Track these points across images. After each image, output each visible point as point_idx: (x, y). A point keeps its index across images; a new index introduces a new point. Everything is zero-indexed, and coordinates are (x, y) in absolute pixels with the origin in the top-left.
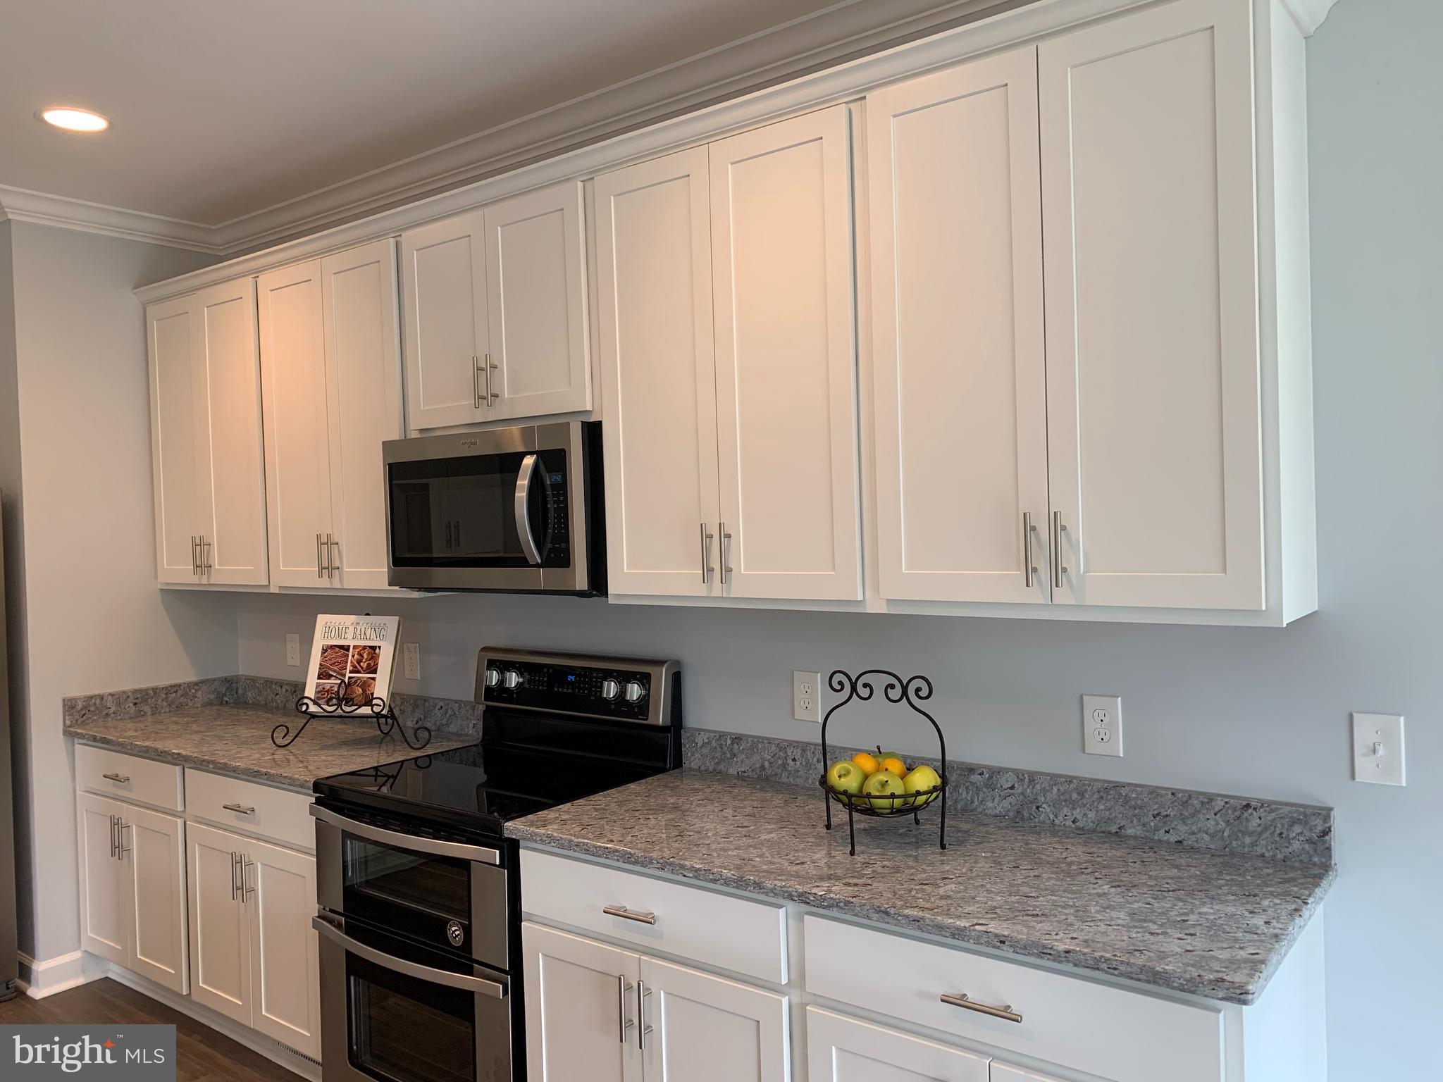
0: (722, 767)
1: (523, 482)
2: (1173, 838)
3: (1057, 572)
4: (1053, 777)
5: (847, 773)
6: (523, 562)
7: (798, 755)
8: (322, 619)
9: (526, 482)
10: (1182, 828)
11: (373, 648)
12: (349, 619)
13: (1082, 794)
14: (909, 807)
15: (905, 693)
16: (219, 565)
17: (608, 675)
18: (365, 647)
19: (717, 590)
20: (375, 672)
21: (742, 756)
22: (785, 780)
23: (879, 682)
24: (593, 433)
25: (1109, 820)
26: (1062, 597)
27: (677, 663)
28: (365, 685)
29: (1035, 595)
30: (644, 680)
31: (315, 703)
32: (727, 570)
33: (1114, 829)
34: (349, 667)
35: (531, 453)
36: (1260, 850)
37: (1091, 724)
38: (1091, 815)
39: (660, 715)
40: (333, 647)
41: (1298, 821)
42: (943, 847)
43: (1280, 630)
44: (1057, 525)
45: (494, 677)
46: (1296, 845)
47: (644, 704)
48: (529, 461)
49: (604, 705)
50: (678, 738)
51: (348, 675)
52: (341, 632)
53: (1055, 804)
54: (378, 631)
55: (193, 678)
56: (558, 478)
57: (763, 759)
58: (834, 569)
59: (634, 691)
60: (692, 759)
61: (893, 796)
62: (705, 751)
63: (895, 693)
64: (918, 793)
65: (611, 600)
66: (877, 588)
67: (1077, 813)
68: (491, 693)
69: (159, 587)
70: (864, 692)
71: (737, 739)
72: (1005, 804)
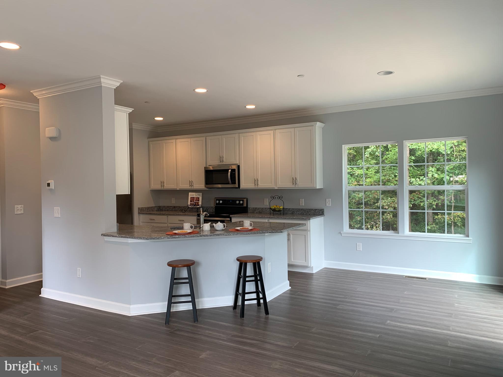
0: (254, 212)
1: (229, 173)
2: (309, 214)
3: (296, 184)
4: (296, 209)
5: (273, 207)
6: (228, 184)
7: (265, 209)
8: (190, 193)
9: (230, 173)
10: (310, 213)
11: (198, 197)
12: (194, 193)
13: (299, 210)
14: (280, 211)
15: (280, 198)
16: (166, 185)
17: (237, 200)
18: (197, 197)
19: (256, 187)
20: (199, 201)
21: (256, 210)
22: (263, 213)
23: (277, 197)
24: (239, 167)
25: (302, 213)
26: (296, 186)
27: (247, 198)
28: (198, 203)
29: (294, 186)
30: (243, 201)
31: (190, 206)
32: (258, 184)
33: (303, 214)
34: (195, 200)
35: (230, 169)
36: (317, 214)
37: (300, 202)
38: (300, 212)
39: (245, 205)
40: (192, 197)
41: (321, 210)
42: (284, 215)
43: (316, 189)
44: (296, 179)
45: (218, 202)
46: (321, 213)
47: (243, 203)
48: (230, 171)
49: (237, 204)
50: (247, 208)
51: (195, 202)
52: (193, 195)
53: (296, 212)
54: (199, 195)
55: (154, 206)
56: (234, 173)
57: (260, 210)
58: (271, 184)
59: (241, 202)
60: (249, 211)
61: (278, 209)
62: (251, 210)
63: (278, 198)
64: (281, 208)
65: (240, 189)
66: (276, 186)
67: (299, 212)
68: (217, 204)
69: (150, 190)
70: (275, 198)
71: (256, 208)
72: (291, 212)
